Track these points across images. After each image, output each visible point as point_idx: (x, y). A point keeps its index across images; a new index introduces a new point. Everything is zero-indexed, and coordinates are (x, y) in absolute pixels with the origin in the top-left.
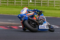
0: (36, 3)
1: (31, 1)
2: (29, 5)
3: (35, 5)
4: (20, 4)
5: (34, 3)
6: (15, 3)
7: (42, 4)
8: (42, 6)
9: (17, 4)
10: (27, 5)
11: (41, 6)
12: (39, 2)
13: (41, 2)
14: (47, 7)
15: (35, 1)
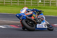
0: (45, 3)
1: (40, 1)
2: (39, 5)
3: (44, 5)
4: (30, 4)
5: (43, 3)
6: (25, 3)
7: (50, 4)
8: (51, 6)
9: (27, 4)
10: (37, 5)
11: (49, 6)
12: (48, 2)
13: (49, 2)
14: (55, 7)
15: (44, 1)
